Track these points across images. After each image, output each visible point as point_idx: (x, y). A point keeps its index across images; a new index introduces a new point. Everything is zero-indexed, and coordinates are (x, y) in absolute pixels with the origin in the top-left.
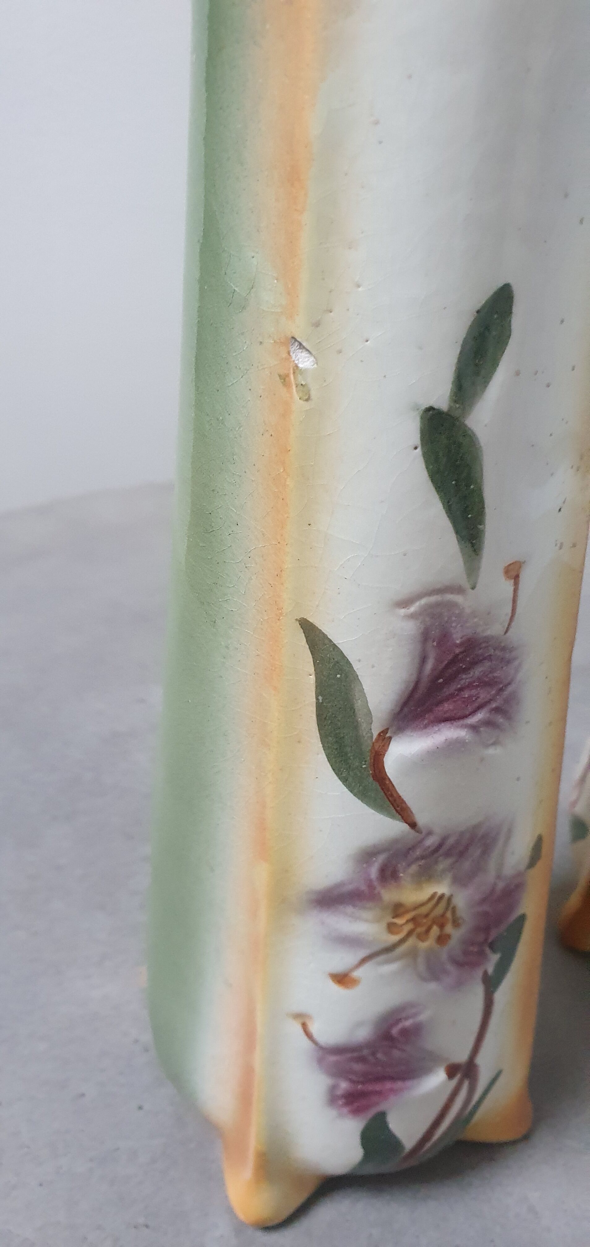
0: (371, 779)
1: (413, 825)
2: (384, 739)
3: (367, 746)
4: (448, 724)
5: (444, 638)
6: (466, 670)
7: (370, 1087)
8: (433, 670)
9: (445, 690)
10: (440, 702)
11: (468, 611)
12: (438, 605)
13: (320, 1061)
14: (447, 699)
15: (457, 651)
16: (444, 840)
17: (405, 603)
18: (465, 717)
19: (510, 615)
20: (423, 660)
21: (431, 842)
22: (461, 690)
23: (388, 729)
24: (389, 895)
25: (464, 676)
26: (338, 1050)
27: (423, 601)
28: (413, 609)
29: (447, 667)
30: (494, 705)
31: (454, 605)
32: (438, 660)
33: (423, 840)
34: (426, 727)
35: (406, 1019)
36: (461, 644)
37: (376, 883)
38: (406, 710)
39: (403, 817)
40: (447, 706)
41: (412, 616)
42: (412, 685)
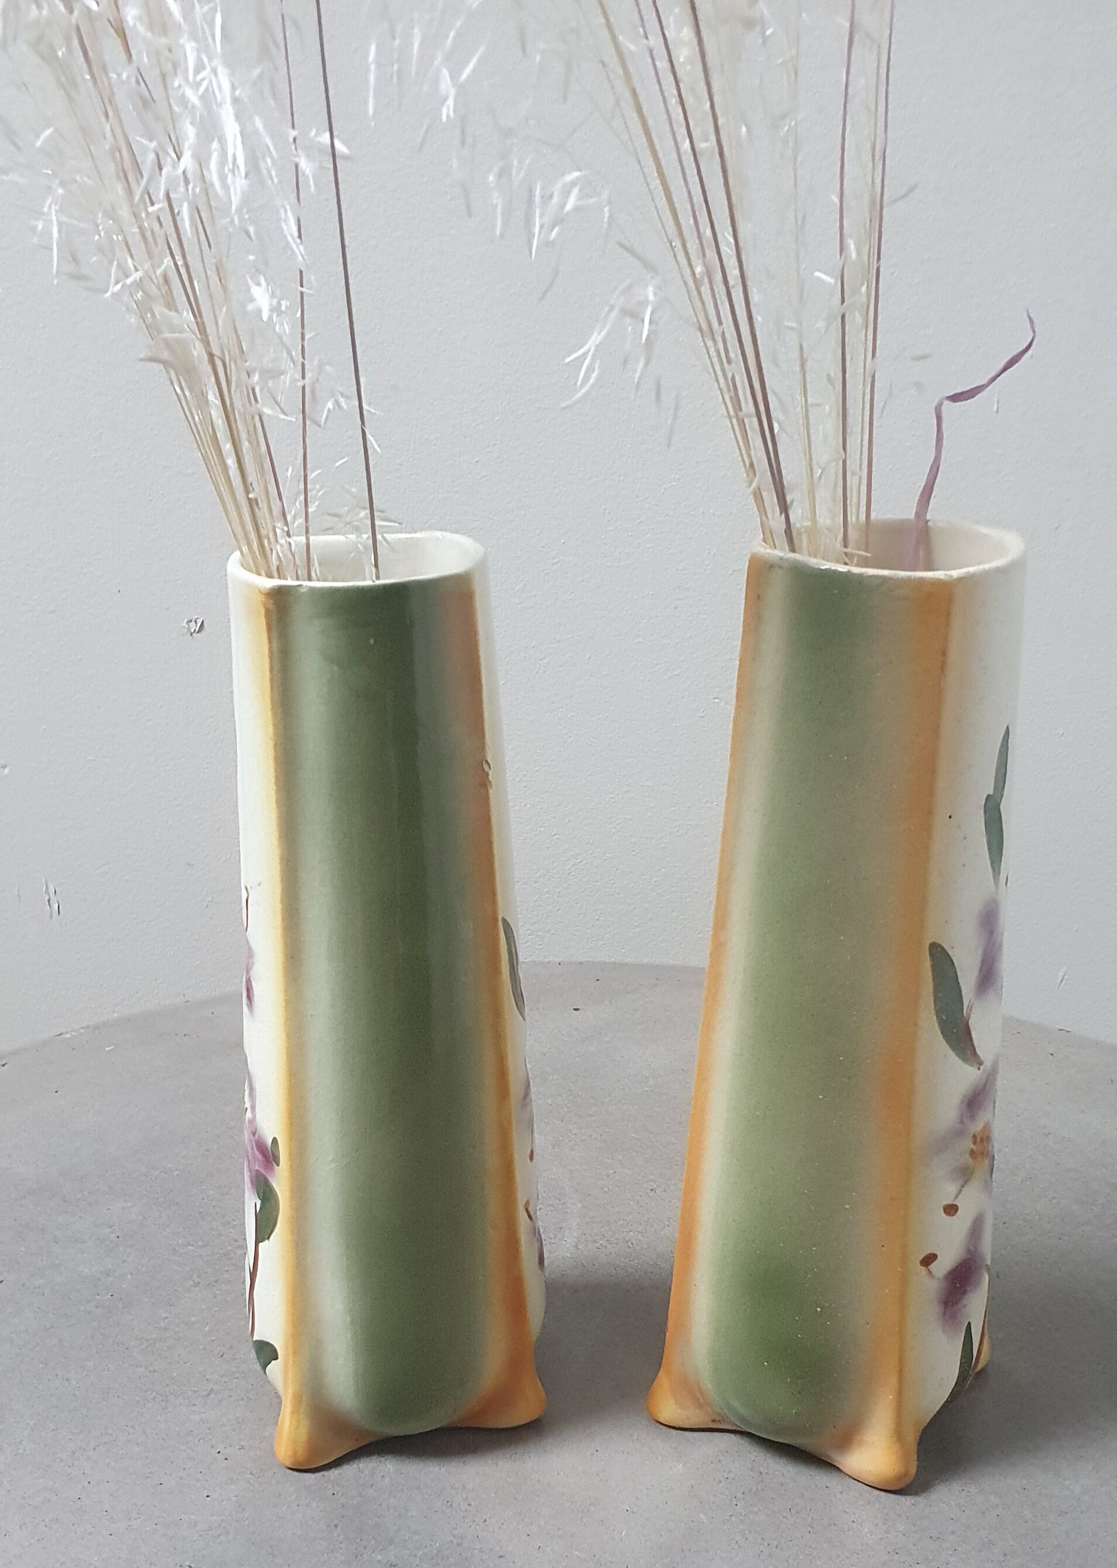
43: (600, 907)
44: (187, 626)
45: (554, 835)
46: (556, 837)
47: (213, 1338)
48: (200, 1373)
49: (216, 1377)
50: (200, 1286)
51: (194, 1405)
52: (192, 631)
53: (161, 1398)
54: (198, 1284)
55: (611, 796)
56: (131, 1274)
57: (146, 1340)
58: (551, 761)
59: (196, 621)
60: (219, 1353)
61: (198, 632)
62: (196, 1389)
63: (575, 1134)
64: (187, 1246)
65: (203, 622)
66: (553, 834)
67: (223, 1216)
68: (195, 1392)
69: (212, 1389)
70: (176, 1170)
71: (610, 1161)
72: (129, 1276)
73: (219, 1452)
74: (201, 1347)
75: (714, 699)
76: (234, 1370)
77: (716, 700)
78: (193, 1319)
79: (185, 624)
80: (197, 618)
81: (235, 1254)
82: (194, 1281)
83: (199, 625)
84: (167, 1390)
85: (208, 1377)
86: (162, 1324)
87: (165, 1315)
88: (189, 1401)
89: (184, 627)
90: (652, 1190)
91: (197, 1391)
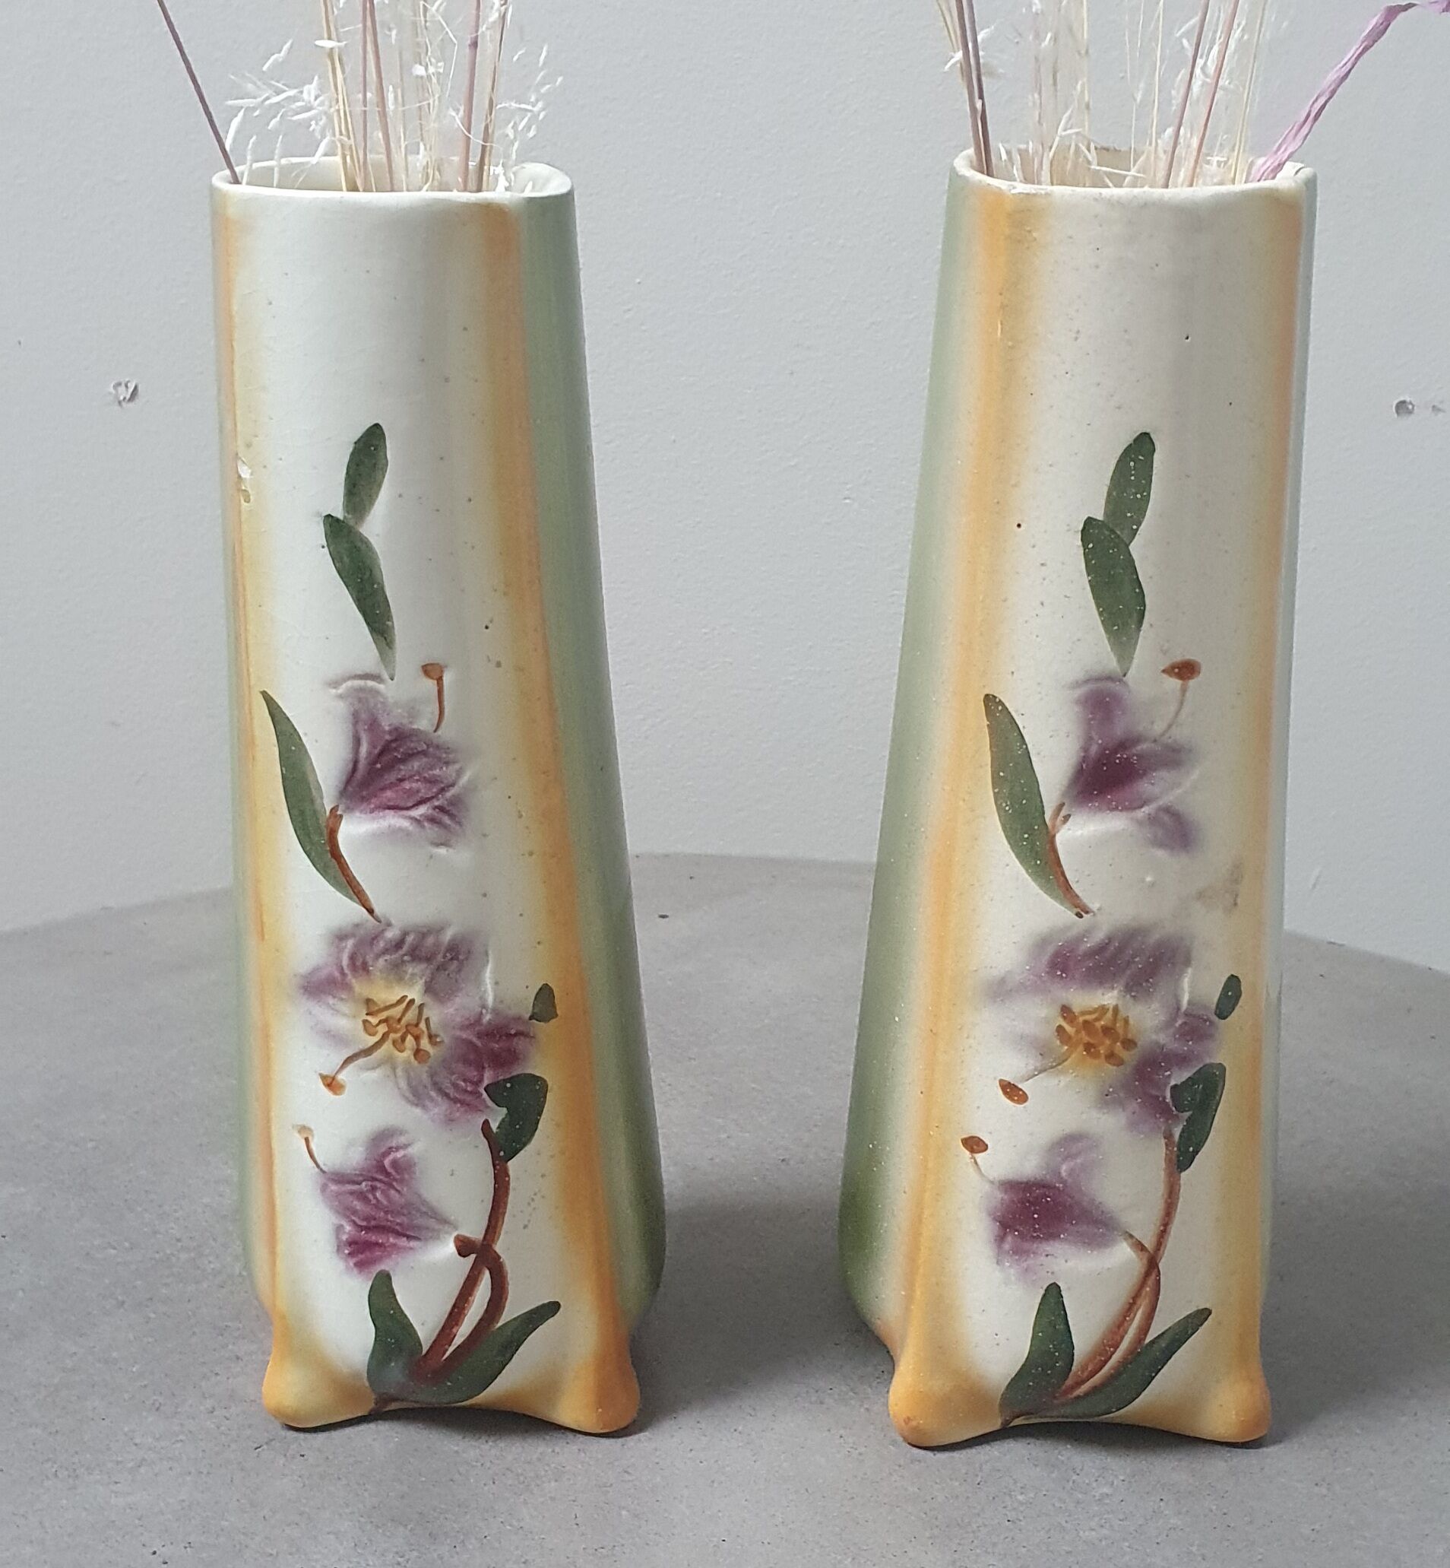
0: (329, 856)
1: (371, 911)
2: (336, 818)
3: (323, 822)
4: (392, 812)
5: (373, 725)
6: (403, 761)
7: (373, 1237)
8: (369, 753)
9: (386, 777)
10: (383, 789)
11: (391, 700)
12: (361, 689)
13: (324, 1188)
14: (391, 786)
15: (388, 737)
16: (405, 934)
17: (335, 684)
18: (408, 809)
19: (437, 712)
20: (357, 742)
21: (391, 934)
22: (401, 780)
23: (338, 806)
24: (361, 988)
25: (402, 767)
26: (339, 1178)
27: (349, 683)
28: (341, 690)
29: (381, 753)
30: (437, 803)
31: (377, 692)
32: (372, 745)
33: (383, 931)
34: (372, 811)
35: (398, 1149)
36: (390, 732)
37: (346, 971)
38: (350, 789)
39: (360, 901)
40: (389, 794)
41: (340, 697)
42: (351, 766)
43: (690, 783)
44: (114, 392)
45: (627, 685)
46: (628, 687)
47: (146, 1383)
48: (126, 1434)
49: (150, 1440)
50: (126, 1306)
51: (116, 1483)
52: (122, 398)
53: (66, 1473)
54: (123, 1302)
55: (704, 630)
56: (23, 1290)
57: (45, 1386)
58: (623, 583)
59: (126, 386)
60: (153, 1404)
61: (130, 400)
62: (120, 1459)
63: (670, 1085)
64: (105, 1248)
65: (136, 388)
66: (624, 683)
67: (160, 1206)
68: (118, 1463)
69: (144, 1459)
70: (91, 1140)
71: (720, 1120)
72: (21, 1293)
73: (154, 1553)
74: (126, 1396)
75: (845, 498)
76: (177, 1428)
77: (847, 501)
78: (115, 1354)
79: (112, 390)
80: (128, 382)
81: (178, 1258)
82: (117, 1299)
83: (131, 390)
84: (76, 1459)
85: (137, 1441)
86: (69, 1363)
87: (74, 1349)
88: (109, 1477)
89: (110, 393)
90: (783, 1160)
91: (121, 1462)
